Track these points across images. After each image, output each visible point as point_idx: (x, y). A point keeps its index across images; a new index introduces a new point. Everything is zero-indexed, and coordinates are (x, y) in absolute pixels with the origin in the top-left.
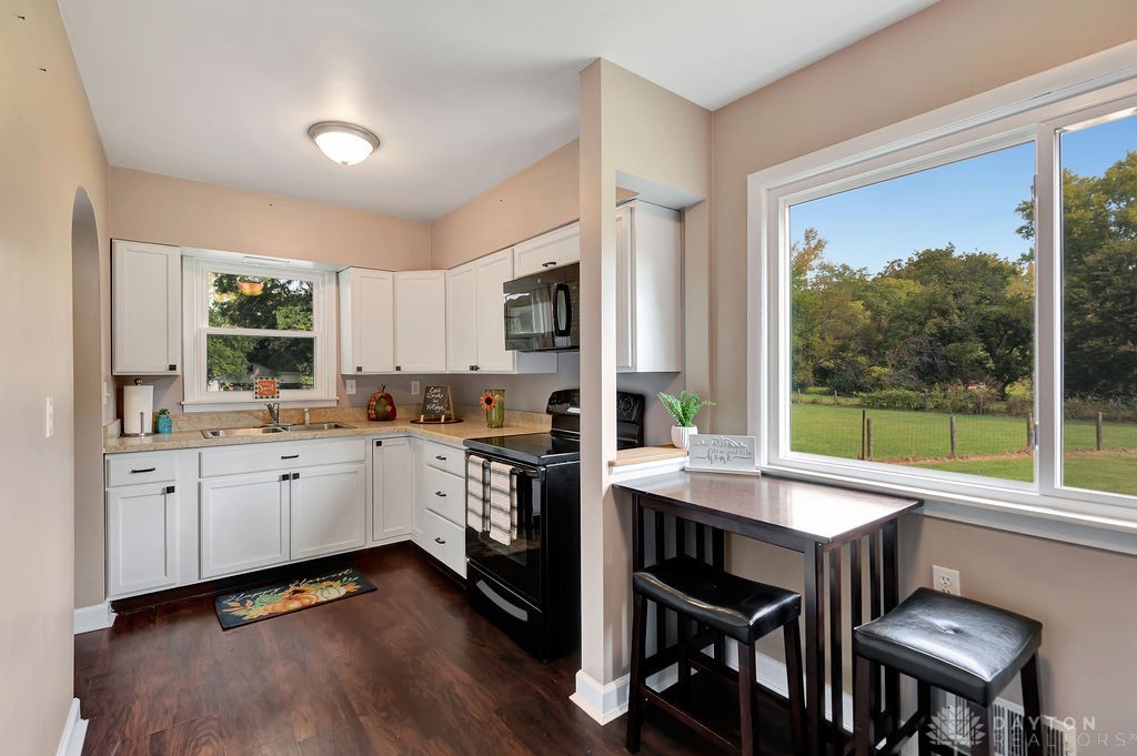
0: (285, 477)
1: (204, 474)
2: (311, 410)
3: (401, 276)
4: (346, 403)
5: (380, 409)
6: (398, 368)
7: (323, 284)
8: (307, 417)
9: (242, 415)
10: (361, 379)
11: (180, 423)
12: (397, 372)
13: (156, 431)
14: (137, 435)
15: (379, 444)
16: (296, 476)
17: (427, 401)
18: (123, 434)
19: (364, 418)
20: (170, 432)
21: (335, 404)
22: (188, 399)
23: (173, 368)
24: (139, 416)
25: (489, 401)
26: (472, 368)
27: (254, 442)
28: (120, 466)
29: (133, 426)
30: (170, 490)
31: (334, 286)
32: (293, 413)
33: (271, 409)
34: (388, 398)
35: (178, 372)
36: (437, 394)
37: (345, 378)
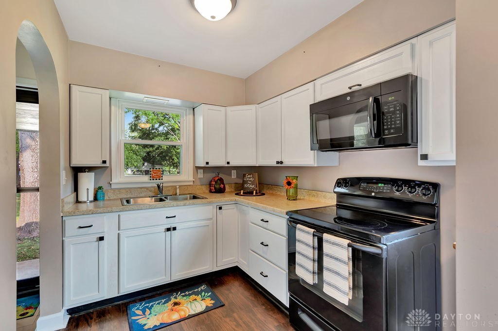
0: (168, 230)
1: (121, 228)
2: (180, 186)
3: (229, 109)
4: (198, 183)
5: (217, 186)
6: (228, 163)
7: (186, 115)
8: (178, 191)
9: (143, 189)
10: (207, 169)
11: (109, 194)
12: (227, 165)
13: (96, 199)
14: (85, 202)
15: (220, 208)
16: (175, 229)
17: (244, 182)
18: (77, 201)
19: (207, 191)
20: (104, 200)
21: (192, 184)
22: (114, 181)
23: (104, 162)
24: (86, 191)
25: (289, 184)
26: (278, 163)
27: (150, 207)
28: (72, 224)
29: (83, 197)
30: (101, 239)
31: (192, 116)
32: (170, 188)
33: (159, 186)
34: (221, 180)
35: (107, 164)
36: (250, 178)
37: (198, 168)
